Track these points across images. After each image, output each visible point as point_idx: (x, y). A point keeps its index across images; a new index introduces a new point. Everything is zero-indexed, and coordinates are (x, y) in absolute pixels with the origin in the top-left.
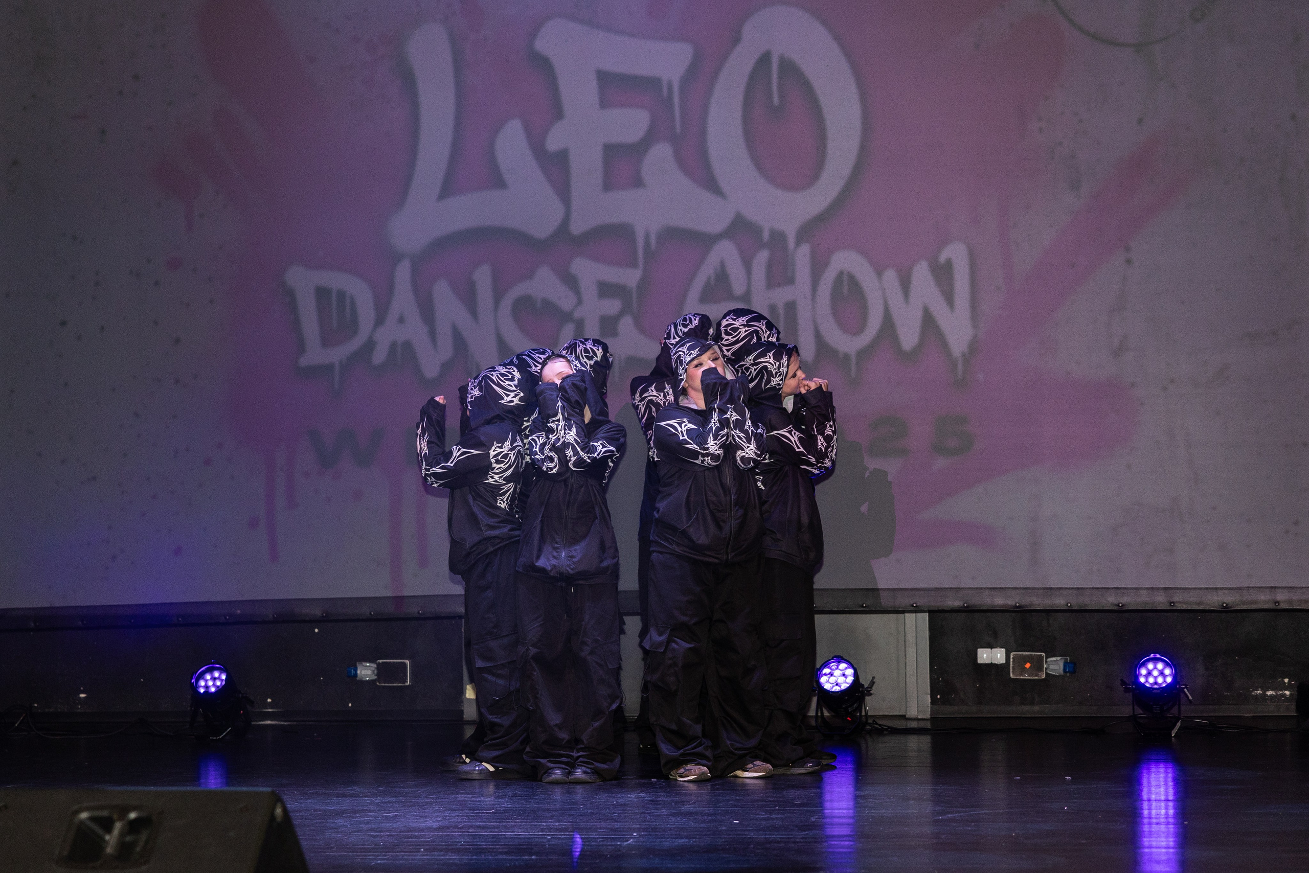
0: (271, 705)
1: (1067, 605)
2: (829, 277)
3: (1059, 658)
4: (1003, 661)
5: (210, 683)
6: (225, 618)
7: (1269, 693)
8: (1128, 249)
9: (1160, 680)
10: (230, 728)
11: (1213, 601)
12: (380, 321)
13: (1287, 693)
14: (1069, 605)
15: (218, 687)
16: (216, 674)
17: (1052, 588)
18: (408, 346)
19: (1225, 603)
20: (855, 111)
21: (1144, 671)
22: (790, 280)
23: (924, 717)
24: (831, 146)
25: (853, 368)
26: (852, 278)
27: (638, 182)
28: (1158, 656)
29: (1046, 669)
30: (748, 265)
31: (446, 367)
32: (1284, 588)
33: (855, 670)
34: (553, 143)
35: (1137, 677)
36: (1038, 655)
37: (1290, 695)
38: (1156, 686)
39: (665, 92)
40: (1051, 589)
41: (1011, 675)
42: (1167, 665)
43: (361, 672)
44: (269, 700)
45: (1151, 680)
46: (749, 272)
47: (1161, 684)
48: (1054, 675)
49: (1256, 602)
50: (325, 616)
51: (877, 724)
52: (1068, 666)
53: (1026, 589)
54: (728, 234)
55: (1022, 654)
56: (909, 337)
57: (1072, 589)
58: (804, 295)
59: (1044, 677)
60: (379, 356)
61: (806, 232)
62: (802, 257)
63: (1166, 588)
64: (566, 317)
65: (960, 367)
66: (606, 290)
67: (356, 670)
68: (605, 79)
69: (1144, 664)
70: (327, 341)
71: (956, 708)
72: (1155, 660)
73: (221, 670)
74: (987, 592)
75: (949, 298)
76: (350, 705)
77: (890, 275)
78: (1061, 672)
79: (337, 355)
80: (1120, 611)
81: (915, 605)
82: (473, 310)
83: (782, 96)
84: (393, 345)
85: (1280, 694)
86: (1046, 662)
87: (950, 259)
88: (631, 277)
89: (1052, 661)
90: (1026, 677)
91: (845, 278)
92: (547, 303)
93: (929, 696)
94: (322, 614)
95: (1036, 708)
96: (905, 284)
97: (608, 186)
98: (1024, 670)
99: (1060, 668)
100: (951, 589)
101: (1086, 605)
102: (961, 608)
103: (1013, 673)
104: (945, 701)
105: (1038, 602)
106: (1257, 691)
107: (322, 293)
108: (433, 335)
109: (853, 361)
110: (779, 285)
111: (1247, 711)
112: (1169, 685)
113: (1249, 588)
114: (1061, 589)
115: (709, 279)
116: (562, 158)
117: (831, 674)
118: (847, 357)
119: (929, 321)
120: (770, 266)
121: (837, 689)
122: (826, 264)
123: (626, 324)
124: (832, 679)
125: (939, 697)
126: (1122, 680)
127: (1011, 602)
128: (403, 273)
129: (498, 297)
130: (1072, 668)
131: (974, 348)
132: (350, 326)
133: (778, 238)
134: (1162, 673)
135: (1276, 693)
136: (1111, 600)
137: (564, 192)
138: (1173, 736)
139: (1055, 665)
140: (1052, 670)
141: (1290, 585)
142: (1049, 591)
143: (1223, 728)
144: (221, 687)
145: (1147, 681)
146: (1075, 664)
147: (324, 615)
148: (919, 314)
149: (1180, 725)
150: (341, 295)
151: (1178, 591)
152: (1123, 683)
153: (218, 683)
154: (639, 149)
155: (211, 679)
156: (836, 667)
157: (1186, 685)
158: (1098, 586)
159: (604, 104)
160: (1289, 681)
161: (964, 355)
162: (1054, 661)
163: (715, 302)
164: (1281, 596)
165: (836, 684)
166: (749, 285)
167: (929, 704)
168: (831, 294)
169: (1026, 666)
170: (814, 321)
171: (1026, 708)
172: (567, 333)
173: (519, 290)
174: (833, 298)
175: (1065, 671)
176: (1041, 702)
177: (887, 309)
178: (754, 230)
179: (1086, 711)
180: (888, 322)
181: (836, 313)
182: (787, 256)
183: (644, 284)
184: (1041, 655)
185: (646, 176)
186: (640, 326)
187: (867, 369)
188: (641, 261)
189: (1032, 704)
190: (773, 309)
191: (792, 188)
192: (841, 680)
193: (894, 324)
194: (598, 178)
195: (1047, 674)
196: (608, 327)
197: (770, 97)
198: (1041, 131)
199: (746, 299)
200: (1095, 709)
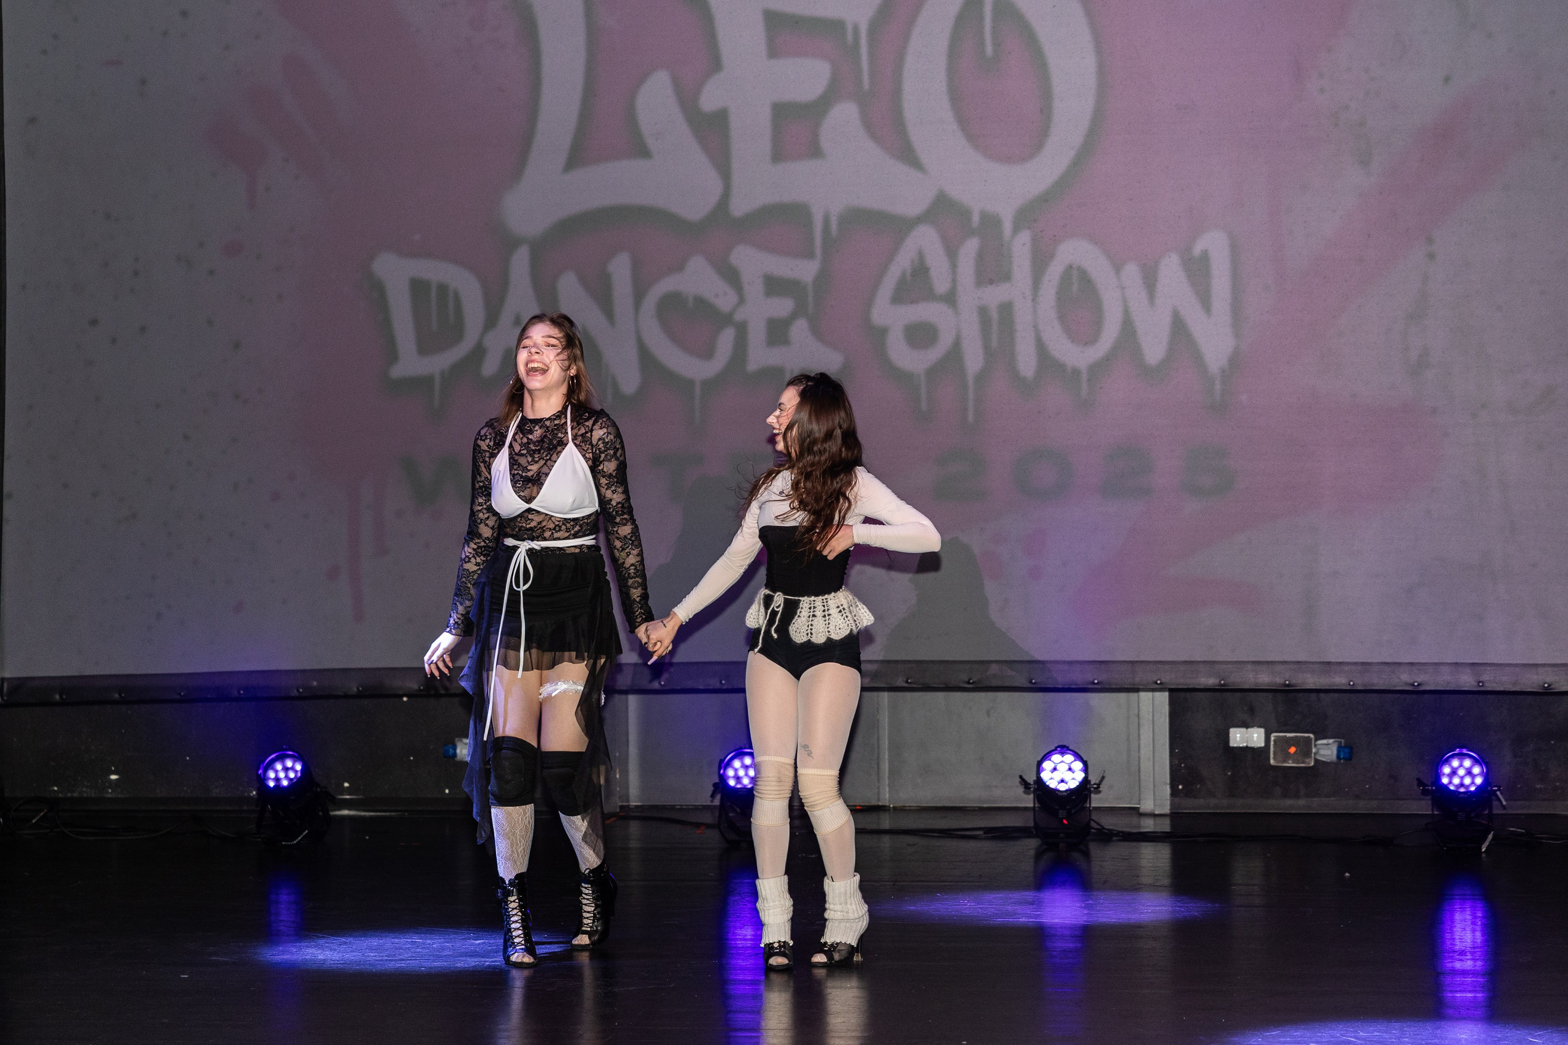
0: (349, 791)
1: (1350, 684)
2: (1055, 271)
3: (1331, 741)
4: (1263, 745)
5: (282, 775)
6: (298, 691)
8: (1430, 240)
9: (1467, 781)
10: (307, 831)
11: (1531, 681)
12: (491, 322)
14: (1352, 683)
15: (291, 780)
16: (289, 764)
19: (1545, 683)
20: (1088, 63)
21: (1447, 770)
22: (1007, 277)
23: (1163, 812)
24: (1058, 107)
25: (1084, 386)
26: (1083, 274)
27: (815, 151)
28: (1465, 751)
29: (1315, 754)
30: (952, 253)
33: (1085, 763)
34: (710, 99)
35: (1438, 775)
36: (1305, 737)
38: (1462, 790)
39: (850, 38)
40: (1329, 663)
41: (1272, 762)
42: (1476, 761)
43: (461, 751)
44: (346, 785)
45: (1456, 781)
47: (1467, 787)
48: (1324, 762)
50: (423, 690)
52: (1344, 751)
53: (1298, 662)
54: (928, 217)
55: (1286, 736)
56: (1154, 350)
57: (1355, 664)
58: (1023, 294)
59: (1312, 764)
60: (490, 366)
61: (1026, 216)
62: (1021, 246)
63: (1473, 664)
64: (727, 319)
65: (1218, 386)
66: (775, 286)
67: (455, 749)
68: (774, 20)
69: (1447, 761)
70: (425, 347)
71: (1201, 801)
72: (1462, 756)
73: (295, 759)
74: (1249, 667)
75: (1205, 302)
76: (447, 791)
77: (1131, 271)
78: (1334, 757)
79: (437, 364)
80: (1416, 692)
81: (1159, 682)
82: (609, 312)
83: (996, 44)
86: (1315, 745)
88: (806, 271)
89: (1322, 744)
90: (1290, 764)
91: (1075, 273)
92: (700, 301)
93: (1168, 785)
94: (419, 687)
95: (1302, 802)
96: (1150, 282)
97: (778, 156)
98: (1287, 756)
99: (1332, 752)
100: (1204, 662)
101: (1373, 684)
102: (1217, 686)
103: (1275, 758)
104: (1189, 793)
105: (1311, 681)
107: (419, 288)
109: (1084, 377)
110: (991, 282)
111: (1565, 809)
112: (1479, 788)
114: (1341, 663)
115: (904, 274)
116: (720, 119)
117: (1055, 769)
118: (1076, 372)
119: (1179, 327)
120: (981, 257)
121: (1063, 787)
122: (1052, 256)
123: (800, 329)
124: (1057, 776)
125: (1180, 787)
126: (1418, 780)
127: (1279, 680)
128: (520, 263)
129: (639, 296)
130: (1347, 753)
131: (1236, 361)
132: (455, 330)
133: (991, 222)
134: (1469, 772)
136: (1403, 679)
138: (1483, 850)
139: (1327, 750)
140: (1323, 756)
142: (1327, 666)
143: (1542, 838)
144: (295, 780)
145: (1450, 782)
146: (1352, 749)
147: (422, 688)
148: (1166, 319)
149: (1492, 837)
150: (443, 288)
151: (1488, 668)
152: (1420, 782)
153: (292, 775)
154: (817, 109)
155: (282, 769)
156: (1060, 760)
157: (1499, 787)
158: (1388, 661)
159: (774, 52)
161: (1223, 371)
162: (1324, 744)
163: (912, 303)
165: (1062, 781)
166: (954, 281)
167: (1168, 798)
168: (1057, 293)
169: (1290, 751)
170: (1035, 327)
171: (1289, 802)
172: (726, 340)
173: (667, 285)
174: (1059, 299)
175: (1338, 757)
176: (1308, 796)
177: (1126, 313)
178: (962, 213)
179: (1363, 806)
180: (1128, 327)
181: (1062, 318)
182: (1002, 245)
183: (823, 278)
184: (1309, 737)
185: (825, 143)
186: (817, 331)
187: (1101, 388)
188: (818, 251)
189: (1297, 796)
190: (983, 311)
191: (1008, 159)
192: (1068, 776)
193: (1135, 332)
194: (765, 146)
195: (1316, 761)
196: (778, 332)
197: (981, 44)
198: (1322, 90)
199: (950, 299)
200: (1374, 803)
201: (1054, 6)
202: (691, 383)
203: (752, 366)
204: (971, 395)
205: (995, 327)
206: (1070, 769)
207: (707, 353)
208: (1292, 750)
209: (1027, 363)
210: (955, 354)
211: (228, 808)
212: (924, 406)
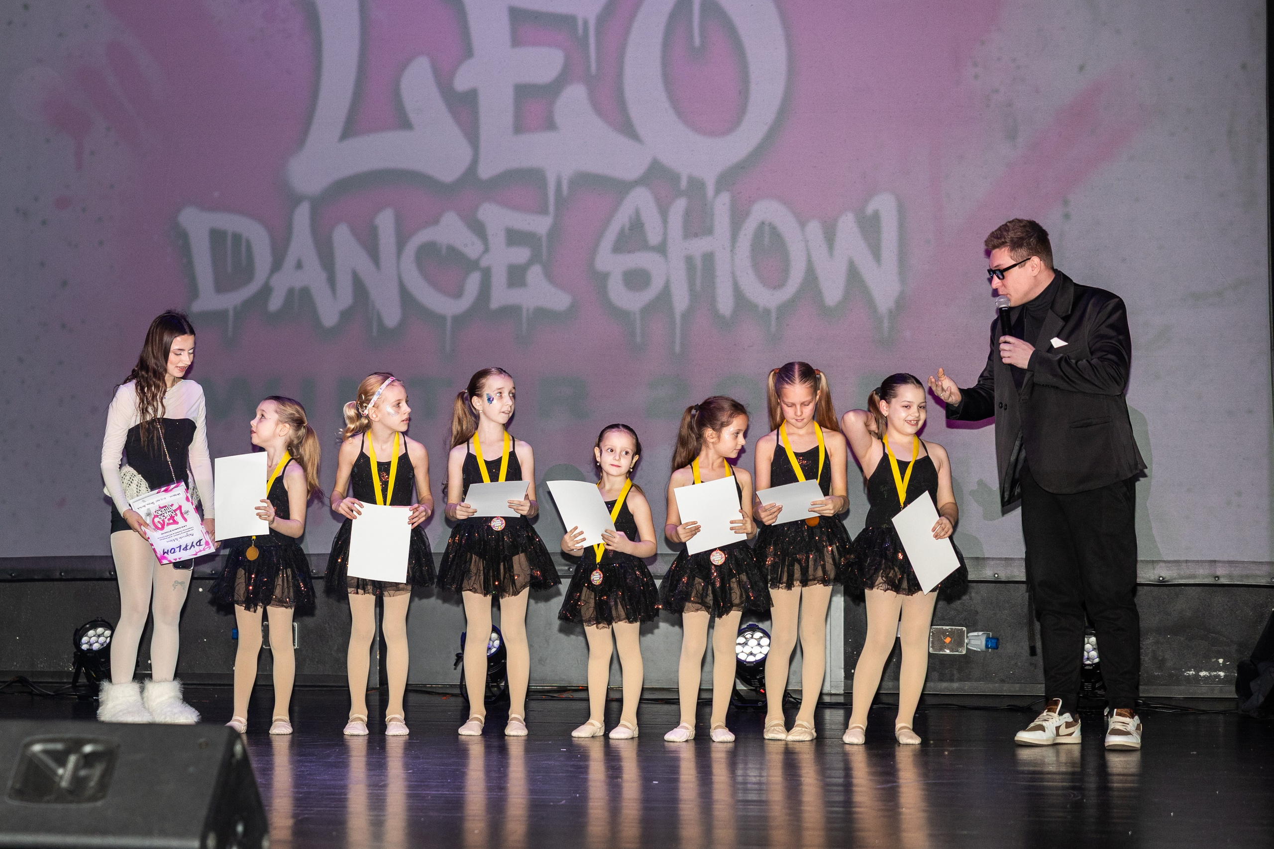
1: (995, 577)
2: (749, 228)
3: (981, 633)
5: (94, 640)
7: (1203, 674)
8: (1066, 203)
11: (1149, 575)
12: (277, 265)
13: (1222, 674)
15: (102, 644)
16: (100, 631)
17: (978, 558)
18: (306, 292)
19: (1161, 577)
20: (780, 53)
22: (709, 231)
23: (838, 692)
24: (753, 88)
25: (773, 322)
26: (773, 229)
27: (550, 125)
29: (967, 644)
30: (664, 213)
31: (346, 315)
32: (1223, 562)
34: (462, 82)
36: (959, 629)
37: (1225, 676)
39: (580, 31)
46: (665, 221)
47: (1093, 660)
48: (975, 651)
49: (1194, 576)
50: (214, 574)
51: (791, 697)
52: (991, 642)
54: (644, 180)
55: (942, 628)
56: (833, 292)
57: (1000, 559)
58: (723, 245)
59: (964, 652)
60: (275, 303)
61: (726, 180)
62: (722, 206)
64: (472, 265)
65: (886, 324)
66: (514, 237)
68: (517, 16)
70: (221, 286)
73: (106, 627)
75: (876, 252)
77: (814, 228)
78: (983, 647)
79: (231, 301)
82: (375, 258)
83: (703, 36)
84: (291, 291)
85: (1214, 675)
86: (967, 637)
87: (878, 210)
88: (541, 225)
89: (973, 636)
90: (947, 652)
91: (767, 228)
92: (452, 250)
93: (843, 670)
94: (212, 571)
95: (955, 685)
96: (830, 236)
97: (519, 127)
98: (944, 645)
99: (981, 643)
101: (1014, 576)
106: (1190, 671)
107: (217, 237)
108: (332, 281)
109: (774, 315)
110: (696, 235)
111: (1178, 692)
113: (1187, 561)
114: (987, 559)
115: (623, 228)
116: (471, 97)
117: (746, 644)
118: (767, 312)
119: (854, 275)
120: (688, 214)
121: (751, 659)
122: (747, 214)
123: (535, 274)
124: (747, 649)
128: (302, 216)
129: (401, 245)
130: (994, 643)
131: (902, 305)
132: (245, 272)
133: (696, 185)
135: (1209, 673)
137: (472, 135)
139: (977, 641)
140: (974, 646)
141: (1231, 559)
142: (976, 561)
143: (1156, 708)
146: (998, 639)
147: (214, 572)
148: (843, 268)
150: (237, 238)
153: (102, 640)
154: (553, 89)
155: (95, 635)
156: (751, 636)
159: (516, 41)
160: (1223, 661)
161: (891, 312)
162: (975, 636)
163: (629, 252)
164: (1220, 571)
165: (751, 654)
166: (665, 234)
167: (843, 678)
168: (751, 245)
169: (945, 641)
170: (733, 273)
171: (945, 685)
172: (473, 282)
173: (424, 236)
174: (753, 250)
175: (987, 646)
176: (960, 680)
177: (810, 262)
178: (672, 177)
179: (1007, 689)
180: (811, 276)
181: (756, 265)
182: (706, 205)
183: (555, 232)
184: (962, 629)
185: (558, 119)
186: (549, 276)
187: (788, 325)
188: (552, 208)
189: (952, 680)
190: (689, 260)
191: (712, 133)
192: (756, 650)
193: (817, 278)
194: (508, 119)
195: (968, 649)
196: (517, 276)
197: (691, 37)
198: (976, 77)
199: (662, 249)
200: (1017, 686)
201: (752, 5)
202: (443, 318)
203: (494, 304)
204: (678, 331)
205: (699, 274)
206: (759, 644)
207: (458, 294)
208: (948, 640)
209: (725, 304)
210: (665, 295)
211: (51, 680)
212: (638, 339)
